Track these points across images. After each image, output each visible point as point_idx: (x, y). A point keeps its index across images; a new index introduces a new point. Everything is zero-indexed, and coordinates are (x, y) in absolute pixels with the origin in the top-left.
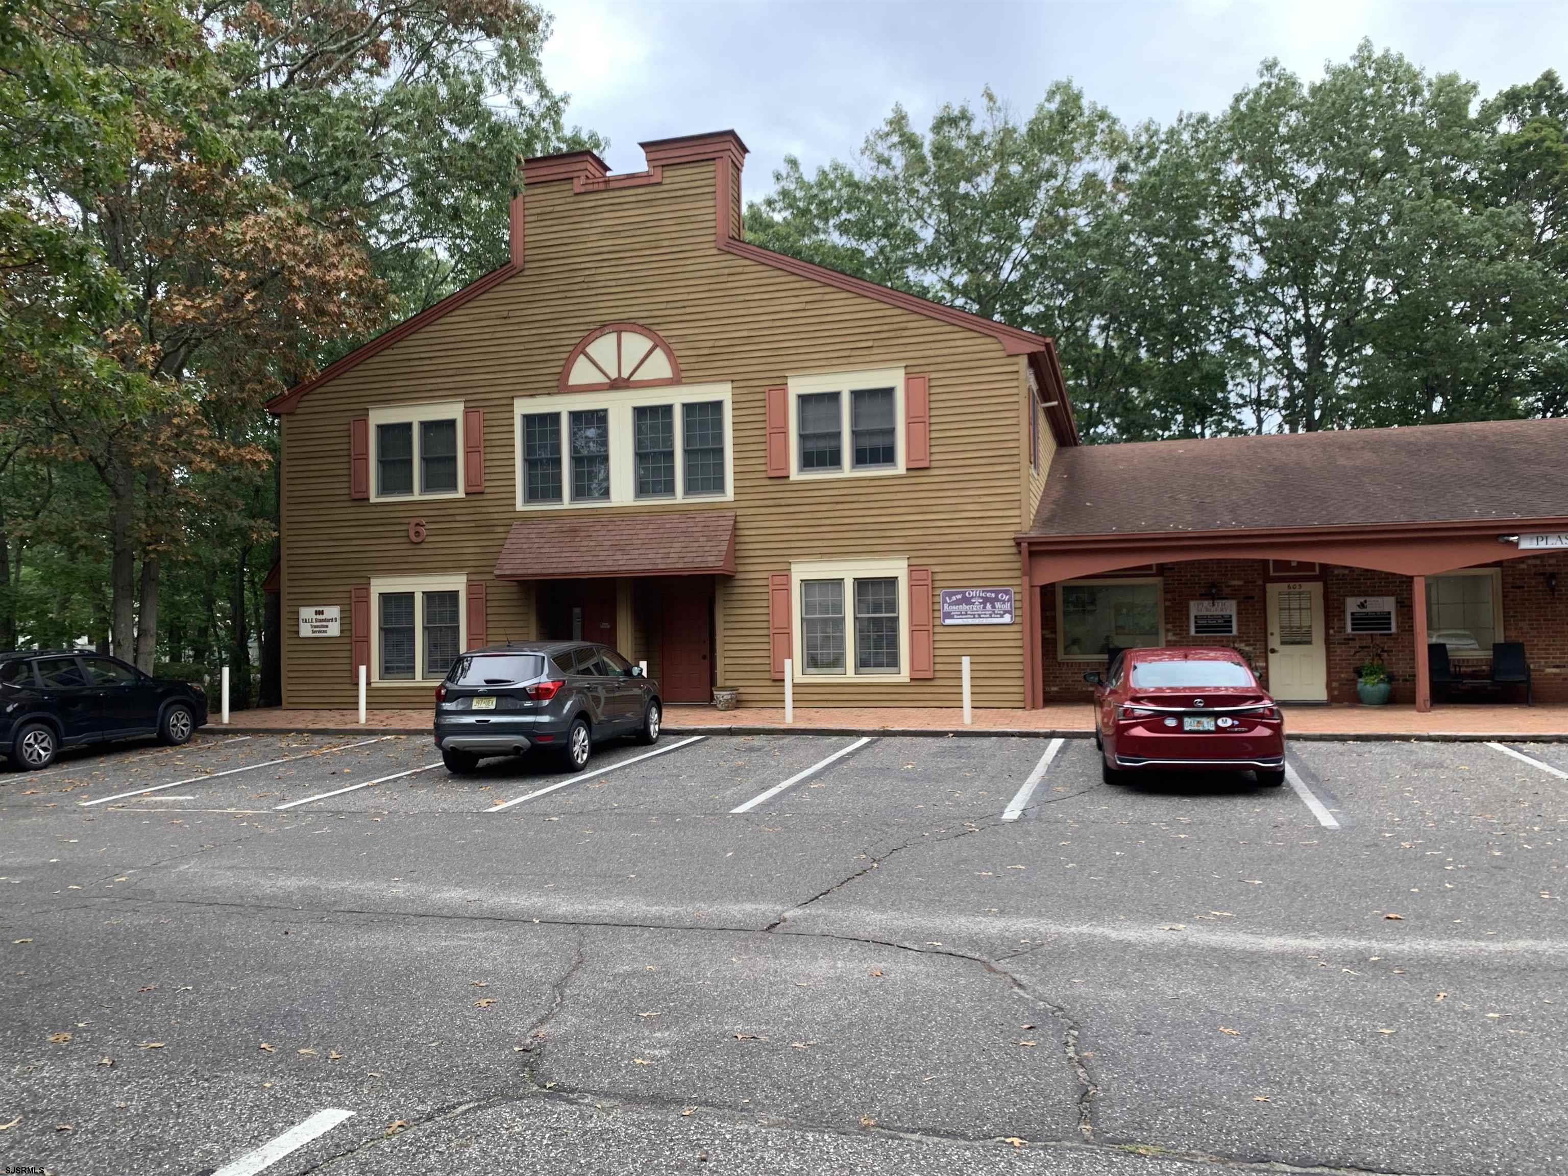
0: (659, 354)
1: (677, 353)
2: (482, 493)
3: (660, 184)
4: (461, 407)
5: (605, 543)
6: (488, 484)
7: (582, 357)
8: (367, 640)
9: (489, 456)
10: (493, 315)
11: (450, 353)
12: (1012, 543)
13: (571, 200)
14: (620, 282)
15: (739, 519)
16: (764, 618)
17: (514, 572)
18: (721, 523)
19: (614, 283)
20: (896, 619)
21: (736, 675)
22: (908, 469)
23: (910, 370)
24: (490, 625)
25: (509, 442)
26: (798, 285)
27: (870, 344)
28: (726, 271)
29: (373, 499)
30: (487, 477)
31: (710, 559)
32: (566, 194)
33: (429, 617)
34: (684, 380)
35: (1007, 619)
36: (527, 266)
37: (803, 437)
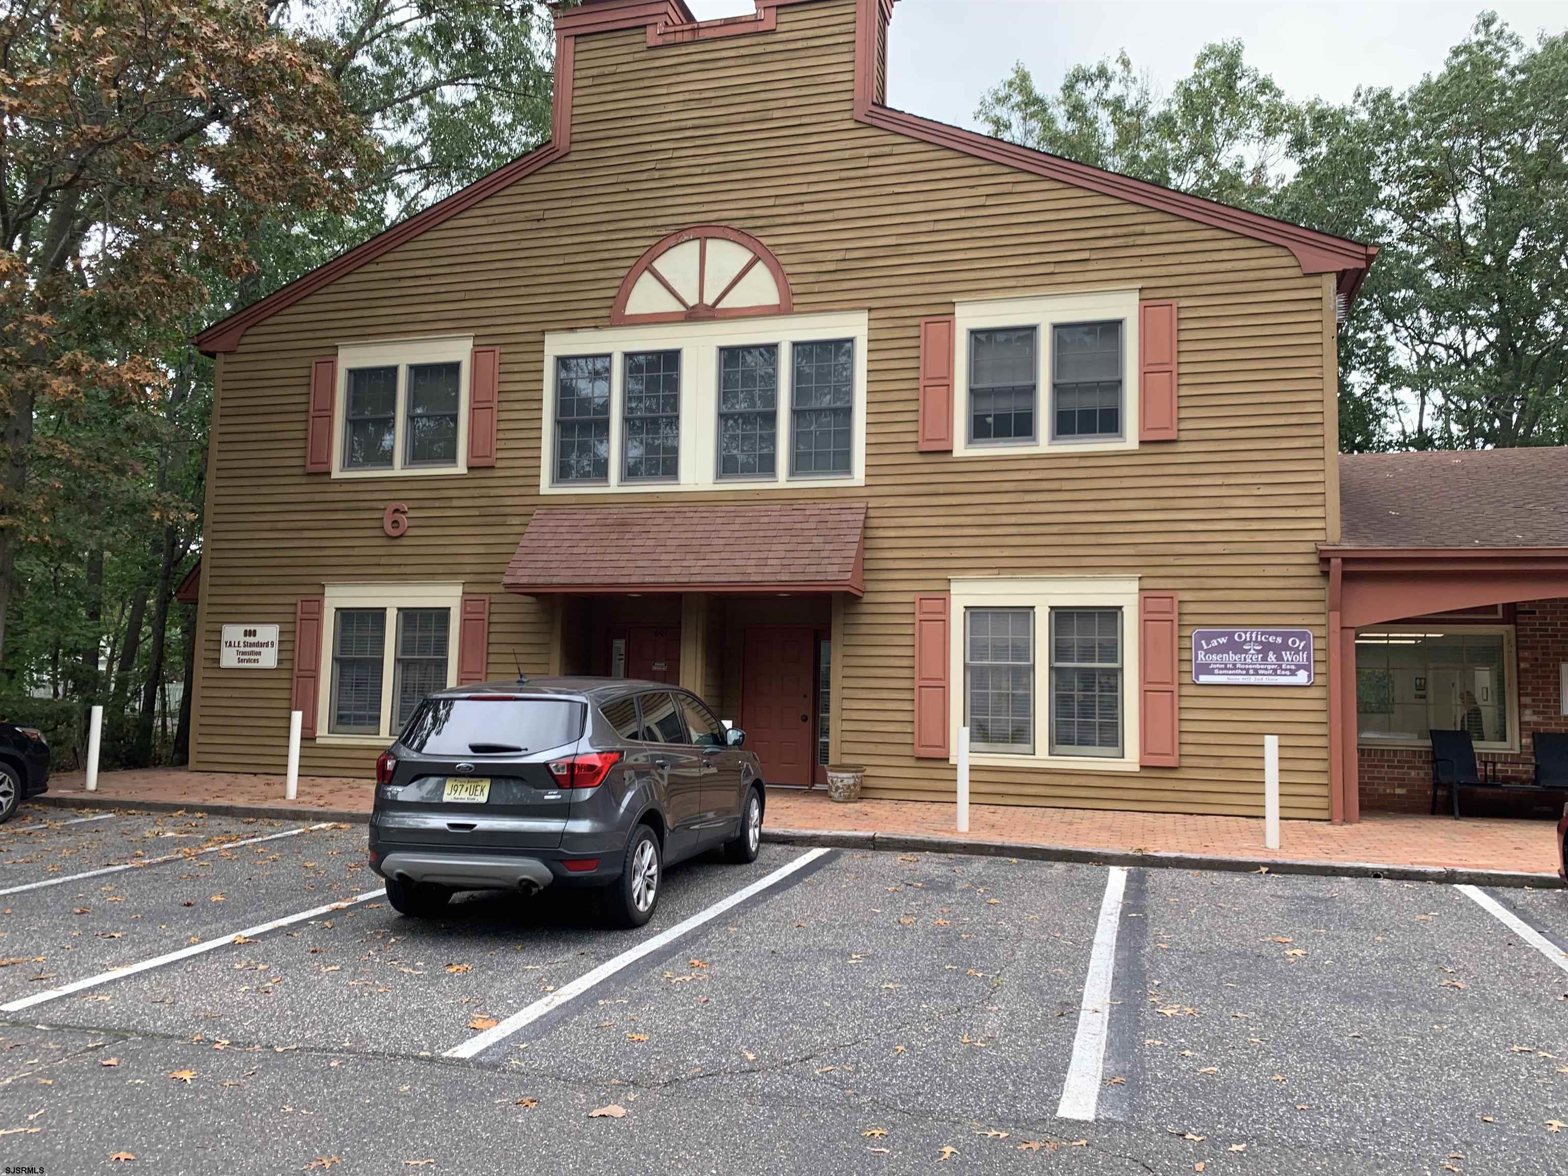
0: (761, 271)
1: (788, 269)
2: (492, 467)
3: (773, 32)
4: (469, 344)
5: (669, 542)
6: (500, 455)
7: (647, 275)
8: (314, 676)
9: (505, 416)
10: (522, 216)
11: (457, 269)
12: (1314, 559)
13: (643, 55)
14: (707, 169)
15: (872, 513)
16: (906, 662)
17: (532, 580)
18: (843, 518)
19: (698, 170)
20: (1116, 674)
21: (859, 748)
22: (1142, 442)
23: (1148, 294)
24: (492, 659)
25: (536, 396)
26: (975, 171)
27: (1085, 255)
28: (867, 152)
29: (336, 474)
30: (501, 445)
31: (830, 568)
32: (635, 48)
33: (404, 645)
34: (796, 308)
35: (1302, 677)
36: (575, 147)
37: (974, 394)
